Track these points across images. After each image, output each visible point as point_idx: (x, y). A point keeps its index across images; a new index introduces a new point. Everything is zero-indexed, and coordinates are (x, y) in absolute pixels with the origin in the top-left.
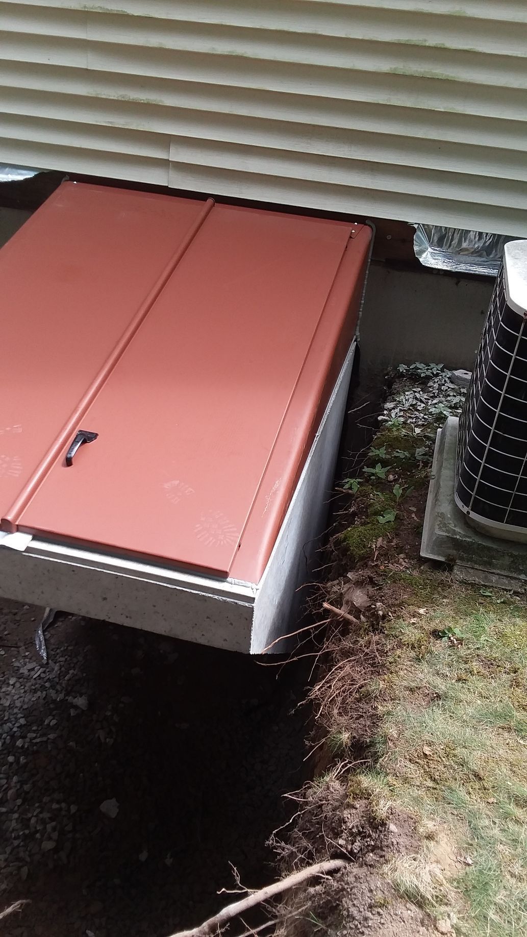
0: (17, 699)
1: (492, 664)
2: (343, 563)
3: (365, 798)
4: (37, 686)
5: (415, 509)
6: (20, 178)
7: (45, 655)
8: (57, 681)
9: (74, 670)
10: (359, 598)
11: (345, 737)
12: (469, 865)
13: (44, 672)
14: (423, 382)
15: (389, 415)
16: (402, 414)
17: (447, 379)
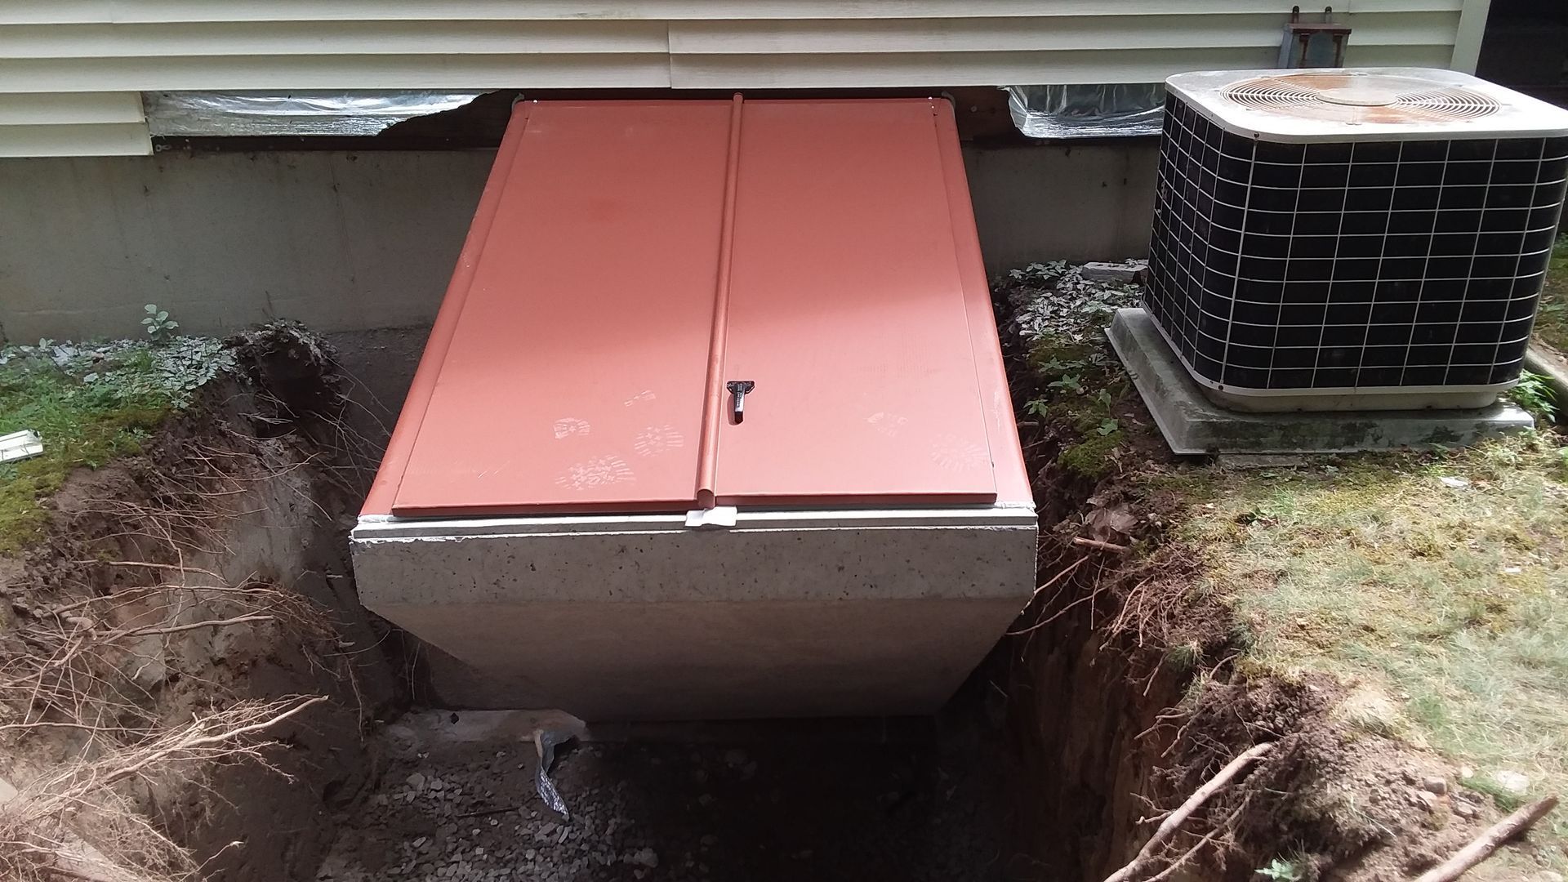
0: (548, 877)
1: (1319, 533)
2: (1066, 498)
3: (1265, 676)
4: (569, 852)
5: (1132, 415)
6: (454, 106)
7: (562, 808)
8: (597, 839)
9: (615, 817)
10: (1119, 520)
11: (1194, 645)
12: (1407, 699)
13: (572, 832)
14: (1050, 285)
15: (1031, 328)
16: (1046, 323)
17: (1079, 276)
